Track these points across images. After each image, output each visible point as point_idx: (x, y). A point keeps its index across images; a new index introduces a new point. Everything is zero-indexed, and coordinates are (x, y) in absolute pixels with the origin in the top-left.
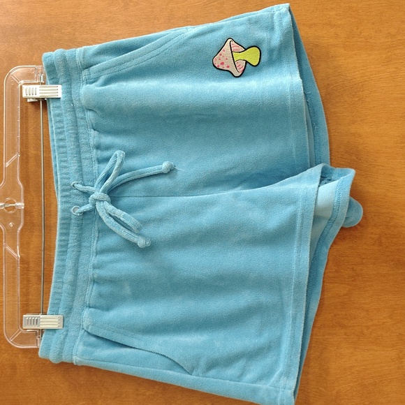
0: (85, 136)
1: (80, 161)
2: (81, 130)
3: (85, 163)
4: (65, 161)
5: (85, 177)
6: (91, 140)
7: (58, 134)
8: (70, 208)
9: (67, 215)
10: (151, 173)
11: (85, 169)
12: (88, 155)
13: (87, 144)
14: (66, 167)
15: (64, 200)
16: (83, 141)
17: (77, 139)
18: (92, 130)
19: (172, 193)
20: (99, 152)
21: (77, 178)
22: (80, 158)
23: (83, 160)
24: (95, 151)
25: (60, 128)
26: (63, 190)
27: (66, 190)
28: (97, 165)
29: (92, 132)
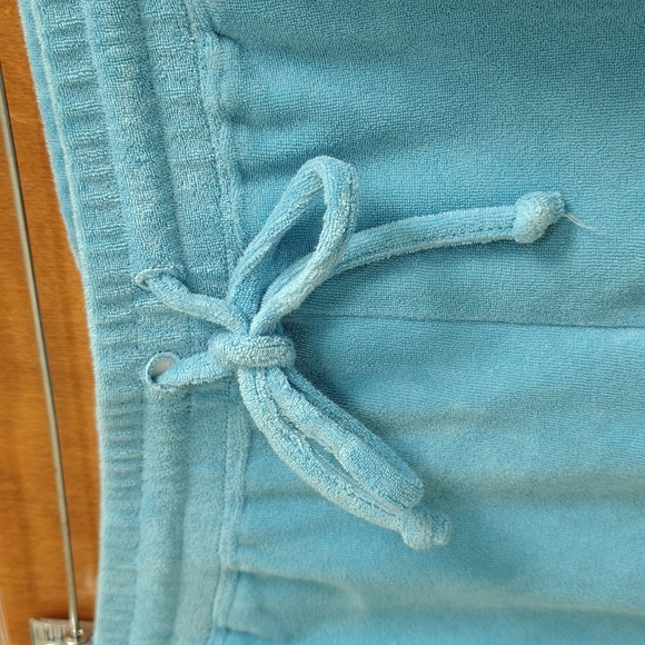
0: (180, 68)
1: (163, 179)
2: (161, 42)
3: (187, 184)
4: (100, 180)
5: (188, 241)
6: (207, 86)
7: (59, 59)
8: (138, 364)
9: (127, 392)
10: (468, 238)
11: (190, 212)
12: (195, 151)
13: (193, 102)
14: (108, 205)
15: (113, 337)
16: (170, 90)
17: (146, 83)
18: (210, 38)
19: (545, 315)
20: (243, 135)
21: (155, 253)
22: (165, 163)
23: (176, 172)
24: (224, 129)
25: (63, 32)
26: (104, 304)
27: (117, 303)
28: (235, 192)
29: (210, 49)
